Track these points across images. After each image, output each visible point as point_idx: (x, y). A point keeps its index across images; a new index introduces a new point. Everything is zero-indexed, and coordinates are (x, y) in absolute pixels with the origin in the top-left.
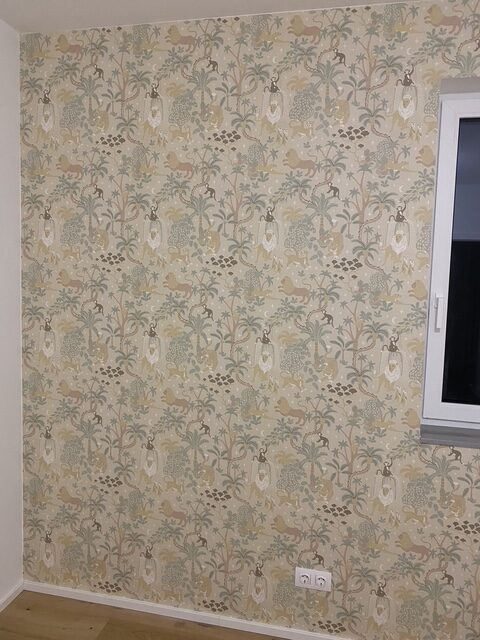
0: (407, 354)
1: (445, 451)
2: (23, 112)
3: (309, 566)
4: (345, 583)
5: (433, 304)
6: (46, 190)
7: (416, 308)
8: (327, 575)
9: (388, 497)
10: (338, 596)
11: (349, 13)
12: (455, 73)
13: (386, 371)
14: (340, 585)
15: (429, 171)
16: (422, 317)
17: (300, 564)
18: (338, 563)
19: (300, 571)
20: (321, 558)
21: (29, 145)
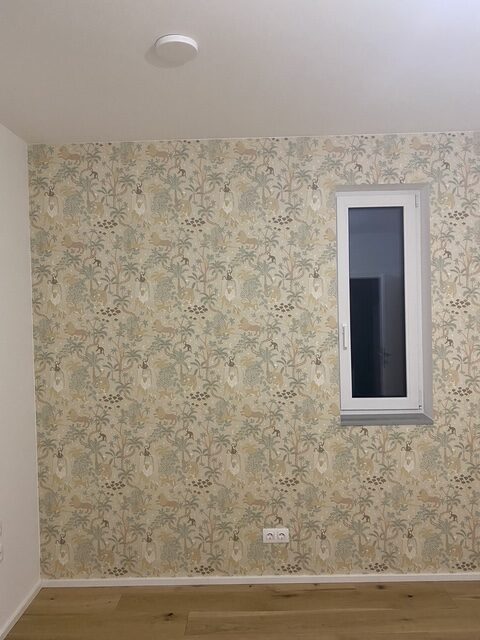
0: (327, 366)
1: (357, 430)
2: (32, 203)
3: (273, 526)
4: (298, 535)
5: (341, 331)
6: (52, 262)
7: (331, 334)
8: (285, 531)
9: (323, 467)
10: (294, 545)
11: (274, 141)
12: (344, 182)
13: (315, 379)
14: (295, 537)
15: (332, 244)
16: (335, 340)
17: (266, 526)
18: (292, 520)
19: (266, 531)
20: (280, 519)
21: (36, 227)
